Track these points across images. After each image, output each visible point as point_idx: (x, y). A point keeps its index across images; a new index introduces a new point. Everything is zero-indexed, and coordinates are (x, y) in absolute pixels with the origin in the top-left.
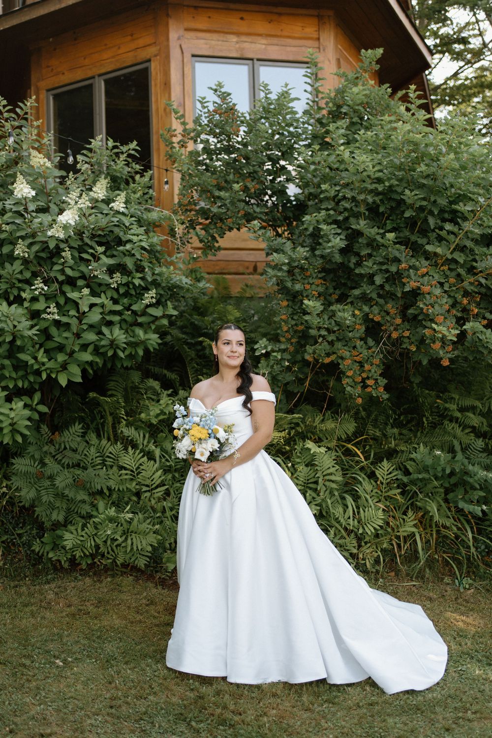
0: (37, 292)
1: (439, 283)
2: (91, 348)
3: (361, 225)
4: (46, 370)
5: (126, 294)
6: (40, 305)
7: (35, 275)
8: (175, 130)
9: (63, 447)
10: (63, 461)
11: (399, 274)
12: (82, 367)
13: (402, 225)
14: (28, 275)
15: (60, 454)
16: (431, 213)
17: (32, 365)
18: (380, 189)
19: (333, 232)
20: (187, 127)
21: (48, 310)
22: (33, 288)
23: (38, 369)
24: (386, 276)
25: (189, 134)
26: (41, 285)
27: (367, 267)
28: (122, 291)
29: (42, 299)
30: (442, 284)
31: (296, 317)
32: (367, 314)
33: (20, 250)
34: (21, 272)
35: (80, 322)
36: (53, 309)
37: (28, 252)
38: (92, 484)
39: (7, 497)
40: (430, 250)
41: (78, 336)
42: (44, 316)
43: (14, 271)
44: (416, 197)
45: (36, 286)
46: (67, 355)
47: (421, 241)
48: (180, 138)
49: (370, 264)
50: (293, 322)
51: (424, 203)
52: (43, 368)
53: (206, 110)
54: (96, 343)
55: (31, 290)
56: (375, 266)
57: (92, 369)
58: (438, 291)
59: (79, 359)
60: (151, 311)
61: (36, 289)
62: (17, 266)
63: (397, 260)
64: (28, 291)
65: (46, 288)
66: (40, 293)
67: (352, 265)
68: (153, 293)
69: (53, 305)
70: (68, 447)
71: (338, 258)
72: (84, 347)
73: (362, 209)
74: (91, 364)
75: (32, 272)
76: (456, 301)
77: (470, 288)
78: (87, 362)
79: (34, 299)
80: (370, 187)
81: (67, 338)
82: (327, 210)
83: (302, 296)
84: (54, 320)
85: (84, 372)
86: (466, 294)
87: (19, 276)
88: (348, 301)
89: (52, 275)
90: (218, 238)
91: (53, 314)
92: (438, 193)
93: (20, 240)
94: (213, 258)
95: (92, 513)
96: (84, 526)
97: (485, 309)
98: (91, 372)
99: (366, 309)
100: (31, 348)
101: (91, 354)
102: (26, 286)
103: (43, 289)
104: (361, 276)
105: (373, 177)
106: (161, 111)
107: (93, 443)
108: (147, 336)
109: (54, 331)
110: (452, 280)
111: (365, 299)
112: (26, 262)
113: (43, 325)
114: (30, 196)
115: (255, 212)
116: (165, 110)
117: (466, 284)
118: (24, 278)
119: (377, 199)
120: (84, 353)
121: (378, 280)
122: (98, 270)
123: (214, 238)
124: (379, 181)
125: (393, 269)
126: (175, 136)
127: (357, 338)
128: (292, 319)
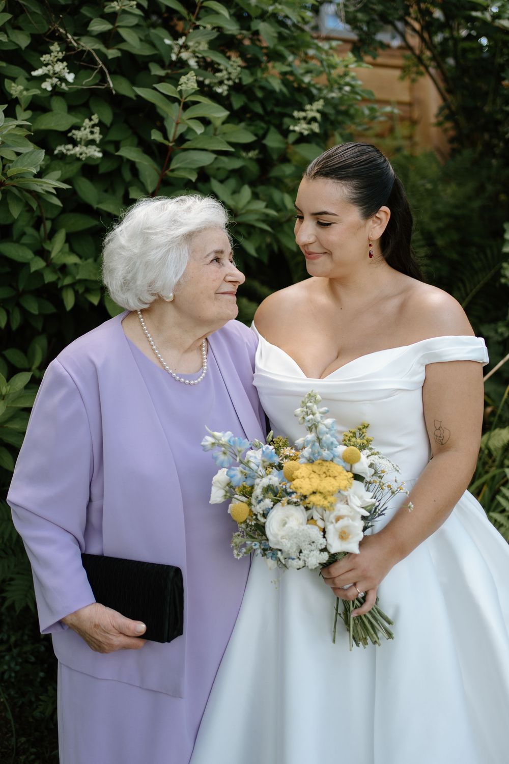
0: (47, 86)
4: (72, 286)
6: (55, 121)
17: (39, 274)
21: (78, 134)
22: (37, 73)
23: (54, 284)
26: (60, 67)
29: (58, 105)
36: (89, 131)
42: (63, 149)
45: (47, 69)
52: (67, 281)
55: (31, 79)
61: (43, 78)
64: (22, 78)
65: (70, 77)
66: (55, 88)
69: (89, 122)
75: (33, 36)
79: (38, 106)
84: (91, 159)
89: (89, 44)
91: (90, 143)
100: (30, 231)
102: (15, 70)
103: (63, 79)
109: (85, 189)
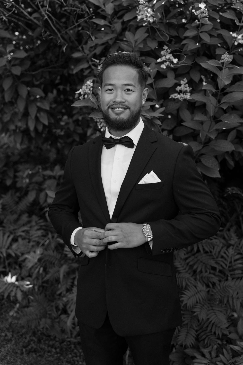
0: (164, 66)
2: (232, 135)
6: (168, 83)
9: (195, 249)
10: (195, 267)
12: (220, 159)
14: (153, 45)
15: (193, 257)
21: (178, 88)
22: (159, 60)
26: (169, 57)
29: (171, 76)
34: (144, 42)
35: (219, 101)
36: (184, 85)
38: (230, 299)
41: (216, 120)
42: (173, 96)
43: (136, 40)
45: (164, 58)
46: (201, 143)
54: (240, 129)
55: (156, 63)
57: (234, 160)
59: (217, 149)
61: (162, 62)
62: (141, 34)
64: (153, 65)
65: (175, 61)
66: (168, 67)
69: (184, 82)
70: (201, 249)
72: (224, 134)
74: (232, 154)
78: (227, 152)
79: (161, 75)
81: (202, 123)
84: (185, 100)
85: (223, 164)
87: (142, 47)
91: (185, 92)
95: (230, 336)
96: (219, 351)
98: (232, 163)
101: (232, 142)
103: (172, 62)
107: (232, 242)
109: (186, 115)
113: (173, 107)
118: (148, 49)
120: (223, 141)
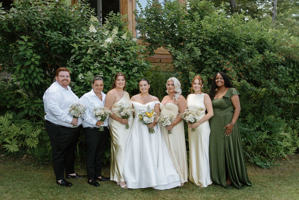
0: (96, 67)
1: (233, 67)
3: (207, 48)
5: (126, 69)
6: (97, 71)
7: (95, 61)
8: (138, 11)
11: (220, 65)
13: (219, 48)
14: (92, 60)
16: (229, 45)
18: (213, 36)
19: (197, 50)
20: (143, 10)
24: (215, 65)
25: (143, 12)
26: (98, 64)
27: (209, 61)
28: (125, 67)
29: (97, 69)
30: (234, 68)
31: (184, 78)
32: (209, 77)
33: (90, 51)
34: (90, 59)
37: (92, 52)
39: (80, 141)
40: (230, 57)
43: (87, 59)
44: (225, 40)
45: (96, 64)
46: (107, 89)
47: (226, 54)
48: (140, 14)
49: (210, 60)
50: (183, 79)
51: (227, 41)
53: (149, 4)
56: (212, 61)
58: (233, 70)
60: (135, 74)
61: (95, 66)
62: (88, 57)
63: (219, 60)
64: (92, 66)
65: (99, 65)
67: (203, 61)
68: (136, 68)
69: (101, 72)
71: (199, 58)
73: (207, 42)
75: (94, 59)
76: (238, 73)
77: (242, 70)
79: (95, 69)
80: (210, 35)
81: (107, 83)
82: (194, 42)
83: (186, 71)
86: (241, 71)
87: (89, 61)
88: (202, 73)
89: (101, 61)
90: (154, 50)
92: (232, 39)
93: (90, 48)
94: (153, 57)
97: (246, 76)
99: (208, 75)
102: (92, 64)
103: (98, 66)
104: (206, 65)
105: (211, 32)
106: (124, 2)
108: (134, 83)
110: (237, 67)
111: (208, 72)
112: (91, 56)
114: (95, 32)
115: (167, 41)
116: (125, 2)
117: (241, 68)
118: (91, 62)
119: (212, 39)
121: (213, 66)
122: (117, 60)
123: (153, 50)
124: (212, 33)
125: (218, 62)
126: (138, 13)
127: (206, 85)
128: (183, 78)
